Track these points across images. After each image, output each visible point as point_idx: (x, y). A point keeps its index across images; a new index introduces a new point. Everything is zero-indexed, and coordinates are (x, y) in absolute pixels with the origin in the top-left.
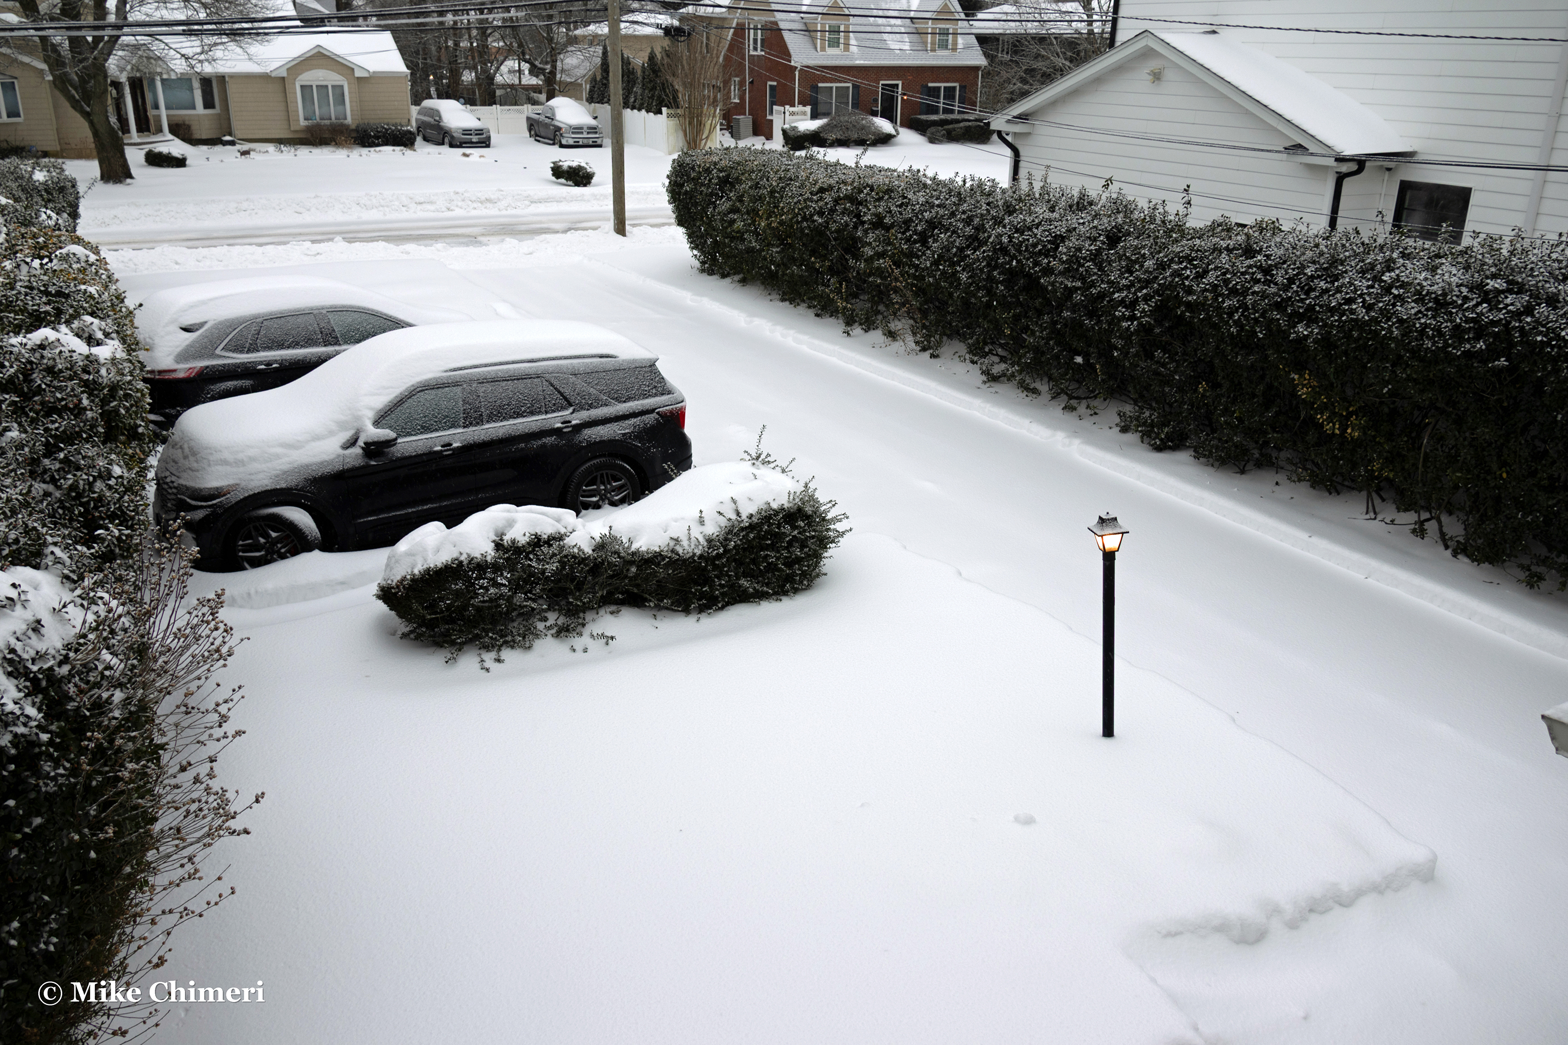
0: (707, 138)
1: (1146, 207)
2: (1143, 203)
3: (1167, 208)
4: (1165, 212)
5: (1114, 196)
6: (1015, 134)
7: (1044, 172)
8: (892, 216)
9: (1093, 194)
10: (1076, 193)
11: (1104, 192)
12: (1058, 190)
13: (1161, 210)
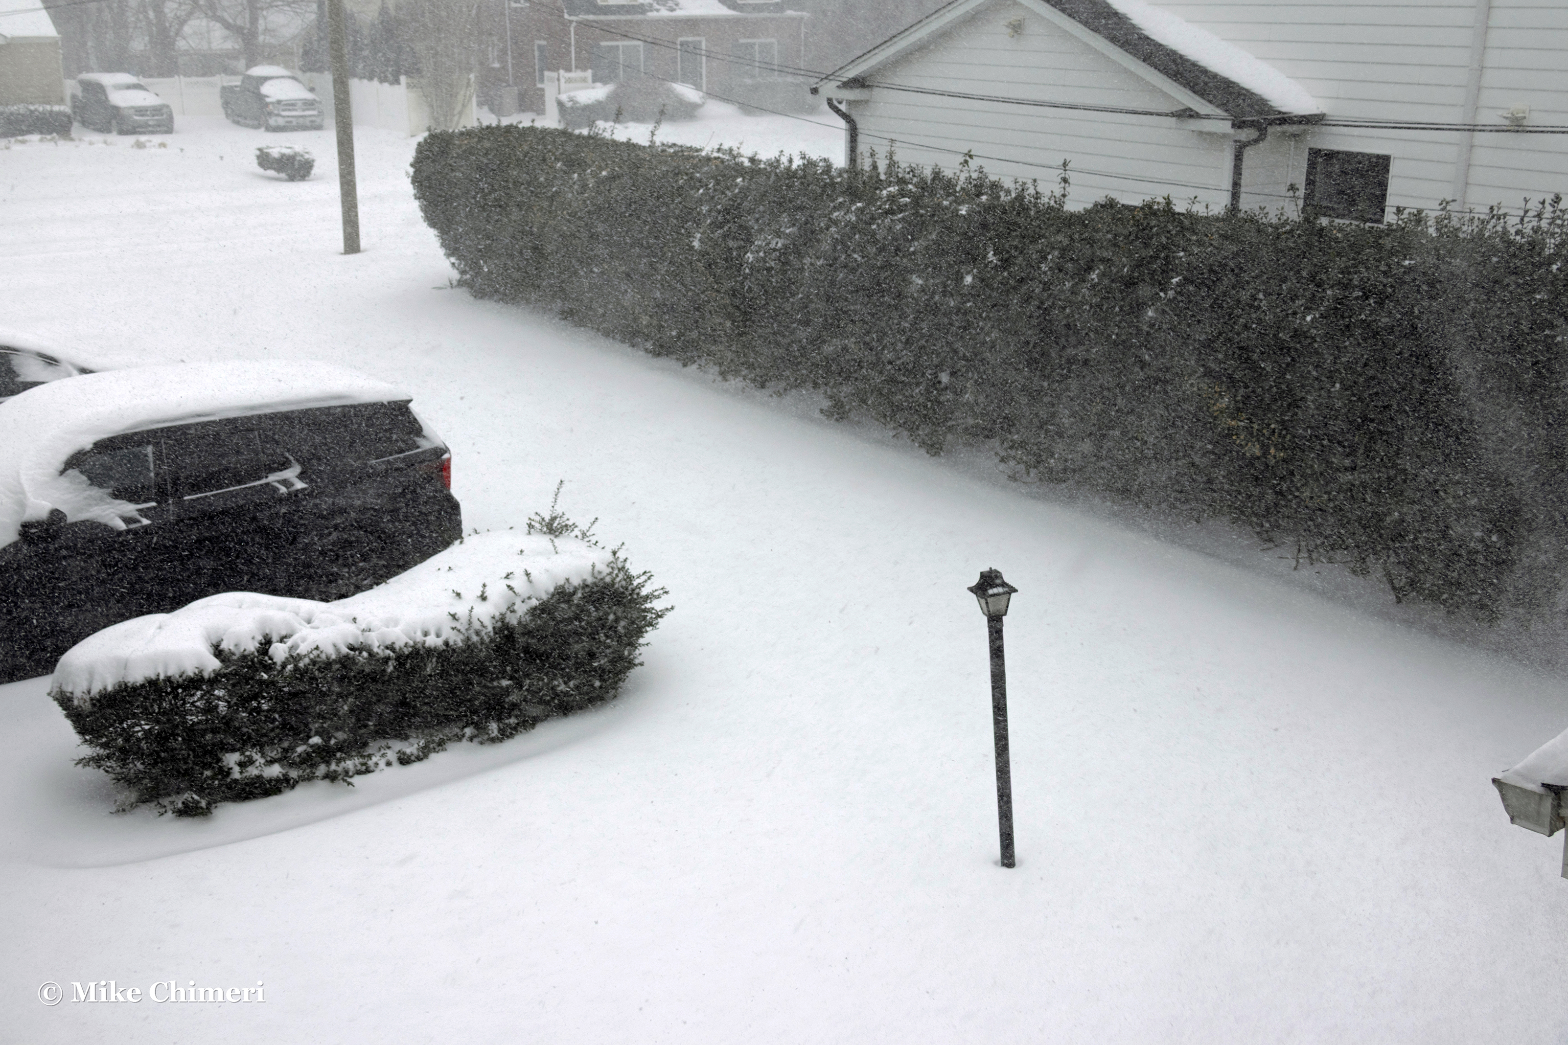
0: (460, 113)
1: (1012, 187)
2: (1008, 183)
3: (1039, 189)
4: (1037, 193)
5: (975, 175)
6: (850, 103)
7: (888, 148)
9: (948, 173)
10: (928, 173)
11: (961, 171)
12: (908, 170)
13: (1032, 191)
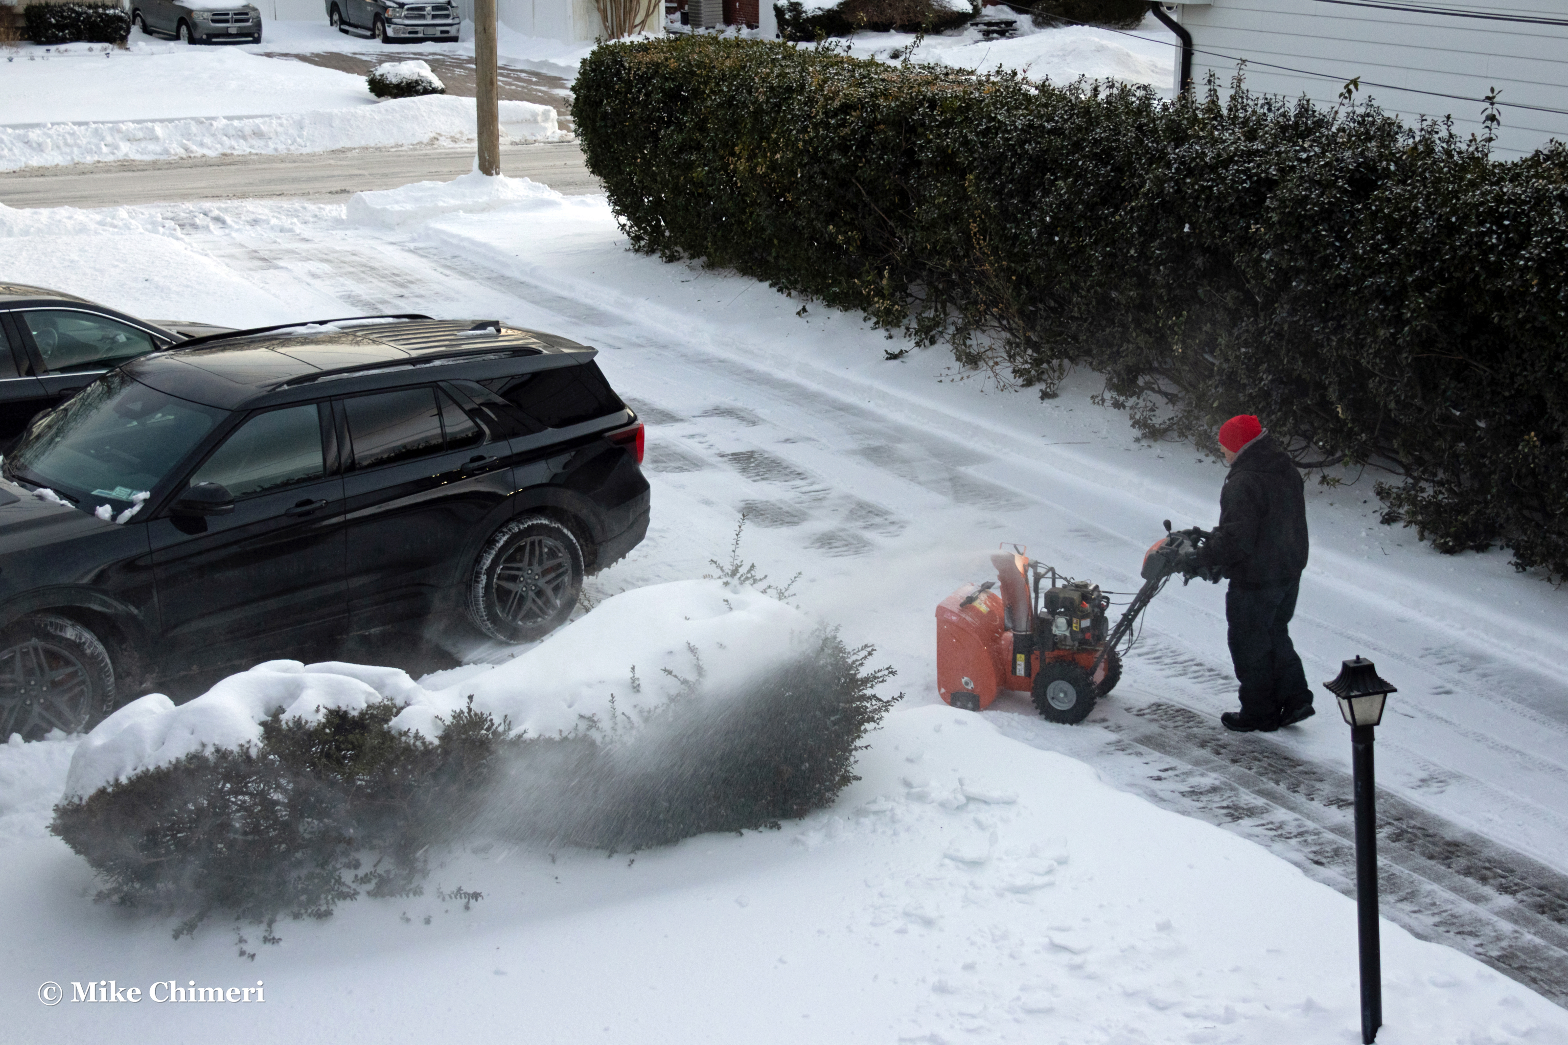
1: (1416, 127)
2: (1409, 122)
3: (1454, 130)
4: (1451, 135)
5: (1361, 111)
7: (1234, 72)
8: (971, 151)
9: (1321, 107)
10: (1292, 108)
11: (1342, 104)
12: (1261, 102)
13: (1444, 134)
